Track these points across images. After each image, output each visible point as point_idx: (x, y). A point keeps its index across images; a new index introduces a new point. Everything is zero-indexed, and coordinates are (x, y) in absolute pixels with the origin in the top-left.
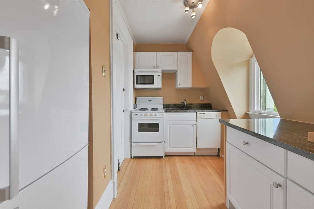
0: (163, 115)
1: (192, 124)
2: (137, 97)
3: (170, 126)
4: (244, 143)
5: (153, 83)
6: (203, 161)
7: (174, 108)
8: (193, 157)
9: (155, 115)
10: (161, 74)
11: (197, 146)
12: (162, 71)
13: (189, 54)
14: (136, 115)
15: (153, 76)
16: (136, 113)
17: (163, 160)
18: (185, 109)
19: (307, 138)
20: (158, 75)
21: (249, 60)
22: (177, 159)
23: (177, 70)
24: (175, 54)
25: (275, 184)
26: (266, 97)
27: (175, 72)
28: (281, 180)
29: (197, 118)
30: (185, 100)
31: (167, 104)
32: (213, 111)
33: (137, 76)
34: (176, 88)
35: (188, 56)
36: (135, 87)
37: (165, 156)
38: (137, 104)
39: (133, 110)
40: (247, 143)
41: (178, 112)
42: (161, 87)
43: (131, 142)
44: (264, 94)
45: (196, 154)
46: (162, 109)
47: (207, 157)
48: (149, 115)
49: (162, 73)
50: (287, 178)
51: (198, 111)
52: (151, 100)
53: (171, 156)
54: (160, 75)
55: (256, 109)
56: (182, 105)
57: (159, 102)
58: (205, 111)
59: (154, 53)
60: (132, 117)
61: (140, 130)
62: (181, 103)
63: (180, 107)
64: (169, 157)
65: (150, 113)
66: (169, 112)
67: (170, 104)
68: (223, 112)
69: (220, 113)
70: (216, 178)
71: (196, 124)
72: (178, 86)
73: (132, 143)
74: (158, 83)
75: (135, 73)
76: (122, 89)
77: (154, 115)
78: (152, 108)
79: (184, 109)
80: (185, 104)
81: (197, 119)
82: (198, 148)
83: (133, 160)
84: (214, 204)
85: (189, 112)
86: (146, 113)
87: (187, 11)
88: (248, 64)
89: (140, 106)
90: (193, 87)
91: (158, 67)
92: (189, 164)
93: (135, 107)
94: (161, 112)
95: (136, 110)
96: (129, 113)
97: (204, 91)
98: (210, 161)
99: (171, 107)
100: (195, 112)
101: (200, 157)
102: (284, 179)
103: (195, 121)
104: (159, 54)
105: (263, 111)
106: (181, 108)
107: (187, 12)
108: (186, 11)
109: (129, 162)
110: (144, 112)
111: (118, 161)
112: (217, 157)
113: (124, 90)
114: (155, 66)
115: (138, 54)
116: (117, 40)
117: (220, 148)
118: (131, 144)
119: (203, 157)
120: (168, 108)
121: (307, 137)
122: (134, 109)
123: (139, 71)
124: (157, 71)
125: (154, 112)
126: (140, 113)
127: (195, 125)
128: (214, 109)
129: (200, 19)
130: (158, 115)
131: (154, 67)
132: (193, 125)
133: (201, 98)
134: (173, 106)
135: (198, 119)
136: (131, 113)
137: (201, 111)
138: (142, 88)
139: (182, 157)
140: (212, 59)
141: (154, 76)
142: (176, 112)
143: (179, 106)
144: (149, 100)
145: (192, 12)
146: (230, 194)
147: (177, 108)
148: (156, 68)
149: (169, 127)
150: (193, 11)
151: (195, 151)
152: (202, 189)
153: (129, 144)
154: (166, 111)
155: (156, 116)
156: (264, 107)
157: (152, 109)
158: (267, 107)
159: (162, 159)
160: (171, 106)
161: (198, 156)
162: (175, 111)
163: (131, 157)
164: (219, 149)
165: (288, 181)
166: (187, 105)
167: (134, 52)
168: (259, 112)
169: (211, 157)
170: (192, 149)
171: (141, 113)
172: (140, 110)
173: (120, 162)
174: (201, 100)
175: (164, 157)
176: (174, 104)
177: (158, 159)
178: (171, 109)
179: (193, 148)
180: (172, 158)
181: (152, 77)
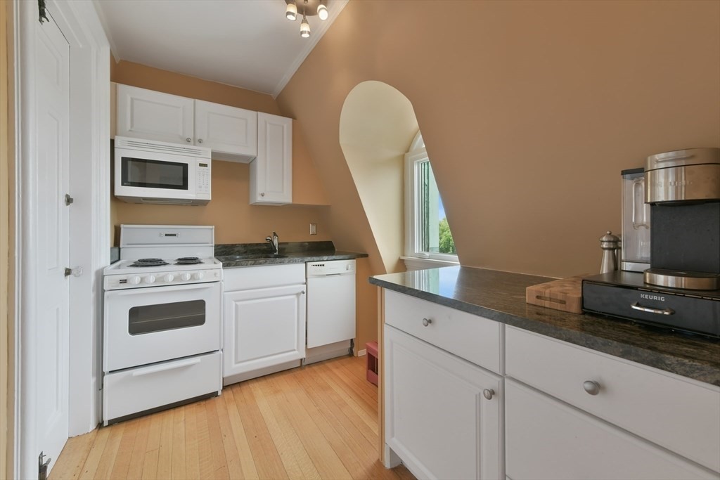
0: (218, 275)
1: (296, 292)
2: (122, 226)
3: (238, 303)
4: (425, 322)
5: (184, 186)
6: (323, 376)
7: (244, 256)
8: (298, 373)
9: (192, 277)
10: (209, 162)
11: (306, 344)
12: (214, 154)
13: (287, 123)
14: (124, 281)
15: (185, 166)
16: (123, 277)
17: (218, 402)
18: (276, 257)
19: (524, 297)
20: (201, 165)
21: (403, 156)
22: (258, 389)
23: (255, 158)
24: (249, 115)
25: (486, 392)
26: (428, 228)
27: (247, 162)
28: (494, 383)
29: (308, 277)
30: (275, 234)
31: (225, 246)
32: (342, 257)
33: (125, 161)
34: (252, 202)
35: (283, 127)
36: (117, 193)
37: (225, 388)
38: (121, 246)
39: (110, 269)
40: (430, 321)
41: (260, 264)
42: (208, 196)
43: (100, 375)
44: (426, 222)
45: (303, 364)
46: (210, 258)
47: (329, 365)
48: (170, 278)
49: (212, 160)
50: (503, 376)
51: (309, 259)
52: (175, 235)
53: (239, 384)
54: (206, 165)
55: (416, 251)
56: (266, 247)
57: (201, 241)
58: (325, 258)
59: (188, 102)
60: (105, 291)
61: (134, 330)
62: (266, 242)
63: (264, 253)
64: (236, 389)
65: (176, 274)
66: (237, 265)
67: (233, 246)
68: (360, 259)
69: (355, 260)
70: (355, 409)
71: (305, 291)
72: (259, 199)
73: (106, 377)
74: (200, 187)
75: (116, 150)
76: (63, 199)
77: (188, 276)
78: (181, 257)
79: (272, 256)
80: (276, 242)
81: (306, 279)
82: (309, 347)
83: (106, 433)
84: (361, 471)
85: (289, 262)
86: (161, 274)
87: (293, 14)
88: (403, 163)
89: (131, 254)
90: (297, 202)
91: (200, 141)
92: (290, 392)
93: (116, 258)
94: (212, 269)
95: (119, 267)
96: (93, 278)
97: (317, 213)
98: (335, 371)
99: (238, 251)
100: (302, 262)
101: (315, 368)
102: (499, 379)
103: (303, 284)
104: (203, 105)
105: (427, 254)
106: (264, 255)
107: (290, 17)
108: (289, 13)
109: (92, 444)
110: (151, 274)
111: (41, 458)
112: (349, 359)
113: (69, 201)
114: (191, 137)
115: (129, 93)
116: (40, 20)
117: (353, 336)
118: (97, 381)
119: (321, 366)
120: (228, 254)
121: (525, 295)
122: (111, 264)
123: (131, 144)
124: (198, 152)
125: (187, 271)
126: (136, 275)
127: (304, 293)
128: (340, 253)
129: (316, 45)
130: (202, 276)
131: (188, 141)
132: (298, 295)
133: (312, 229)
134: (242, 249)
135: (308, 279)
136: (100, 277)
137: (315, 258)
138: (145, 199)
139: (270, 380)
140: (341, 142)
141: (187, 164)
142: (255, 264)
143: (259, 250)
144: (166, 235)
145: (302, 23)
146: (393, 435)
147: (253, 256)
148: (195, 145)
149: (236, 305)
150: (304, 21)
151: (303, 355)
152: (331, 445)
153: (92, 381)
154: (225, 266)
155: (194, 279)
156: (426, 246)
157: (179, 259)
158: (430, 247)
159: (213, 399)
160: (236, 249)
161: (309, 365)
162: (253, 262)
163: (100, 425)
164: (352, 340)
165: (507, 381)
166: (280, 246)
167: (111, 81)
168: (421, 256)
169: (337, 363)
170: (296, 352)
171: (143, 275)
172: (136, 265)
173: (49, 461)
174: (311, 233)
175: (219, 393)
176: (245, 246)
177: (203, 403)
178: (238, 257)
179: (298, 349)
180: (244, 387)
181: (181, 167)
